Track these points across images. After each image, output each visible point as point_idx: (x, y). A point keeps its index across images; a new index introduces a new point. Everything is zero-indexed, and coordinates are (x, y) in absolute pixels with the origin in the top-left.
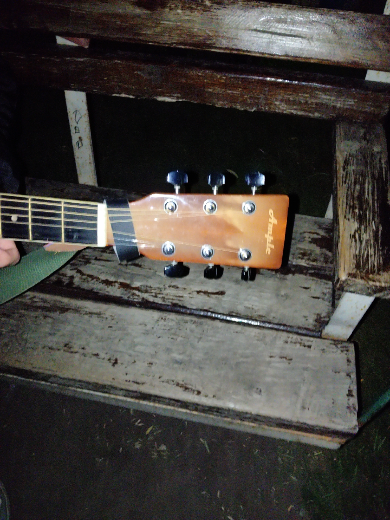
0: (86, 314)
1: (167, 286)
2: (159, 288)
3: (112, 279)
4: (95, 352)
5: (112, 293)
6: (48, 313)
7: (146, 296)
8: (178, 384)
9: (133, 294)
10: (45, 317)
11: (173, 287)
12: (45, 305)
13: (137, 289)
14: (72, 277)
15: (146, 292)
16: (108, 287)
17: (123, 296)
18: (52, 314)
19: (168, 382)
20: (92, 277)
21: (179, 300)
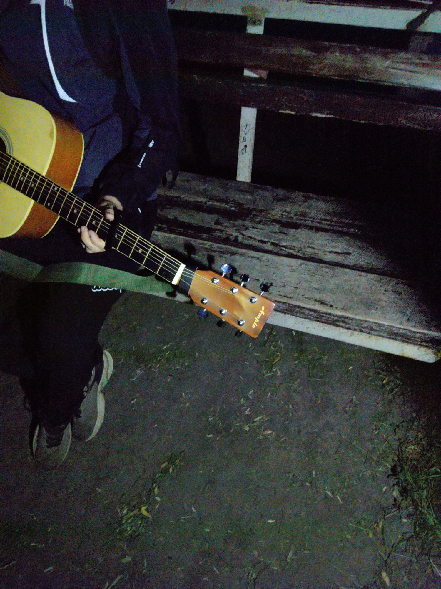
0: (249, 257)
1: (306, 247)
2: (300, 248)
3: (265, 240)
4: (257, 278)
5: (266, 248)
6: (222, 255)
7: (291, 251)
8: (316, 300)
9: (281, 249)
10: (220, 257)
11: (311, 247)
12: (220, 250)
13: (284, 247)
14: (237, 237)
15: (291, 249)
16: (263, 244)
17: (274, 250)
18: (225, 256)
19: (309, 298)
20: (251, 238)
21: (315, 255)
